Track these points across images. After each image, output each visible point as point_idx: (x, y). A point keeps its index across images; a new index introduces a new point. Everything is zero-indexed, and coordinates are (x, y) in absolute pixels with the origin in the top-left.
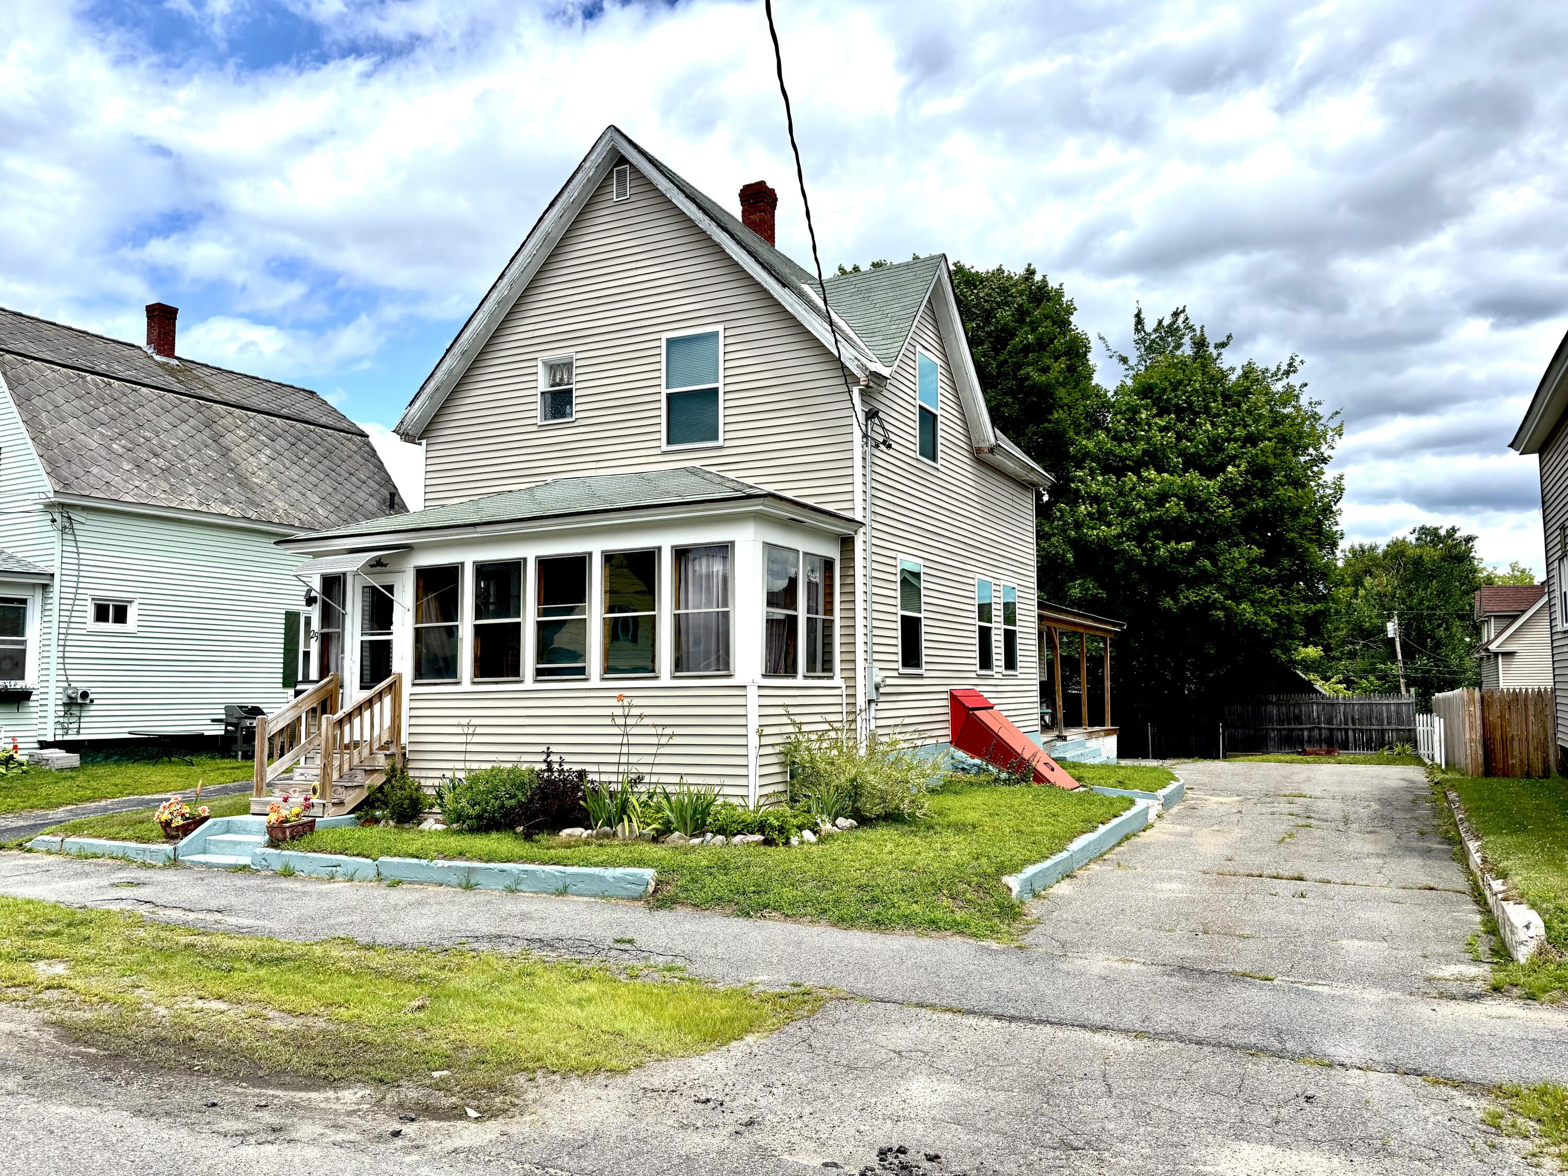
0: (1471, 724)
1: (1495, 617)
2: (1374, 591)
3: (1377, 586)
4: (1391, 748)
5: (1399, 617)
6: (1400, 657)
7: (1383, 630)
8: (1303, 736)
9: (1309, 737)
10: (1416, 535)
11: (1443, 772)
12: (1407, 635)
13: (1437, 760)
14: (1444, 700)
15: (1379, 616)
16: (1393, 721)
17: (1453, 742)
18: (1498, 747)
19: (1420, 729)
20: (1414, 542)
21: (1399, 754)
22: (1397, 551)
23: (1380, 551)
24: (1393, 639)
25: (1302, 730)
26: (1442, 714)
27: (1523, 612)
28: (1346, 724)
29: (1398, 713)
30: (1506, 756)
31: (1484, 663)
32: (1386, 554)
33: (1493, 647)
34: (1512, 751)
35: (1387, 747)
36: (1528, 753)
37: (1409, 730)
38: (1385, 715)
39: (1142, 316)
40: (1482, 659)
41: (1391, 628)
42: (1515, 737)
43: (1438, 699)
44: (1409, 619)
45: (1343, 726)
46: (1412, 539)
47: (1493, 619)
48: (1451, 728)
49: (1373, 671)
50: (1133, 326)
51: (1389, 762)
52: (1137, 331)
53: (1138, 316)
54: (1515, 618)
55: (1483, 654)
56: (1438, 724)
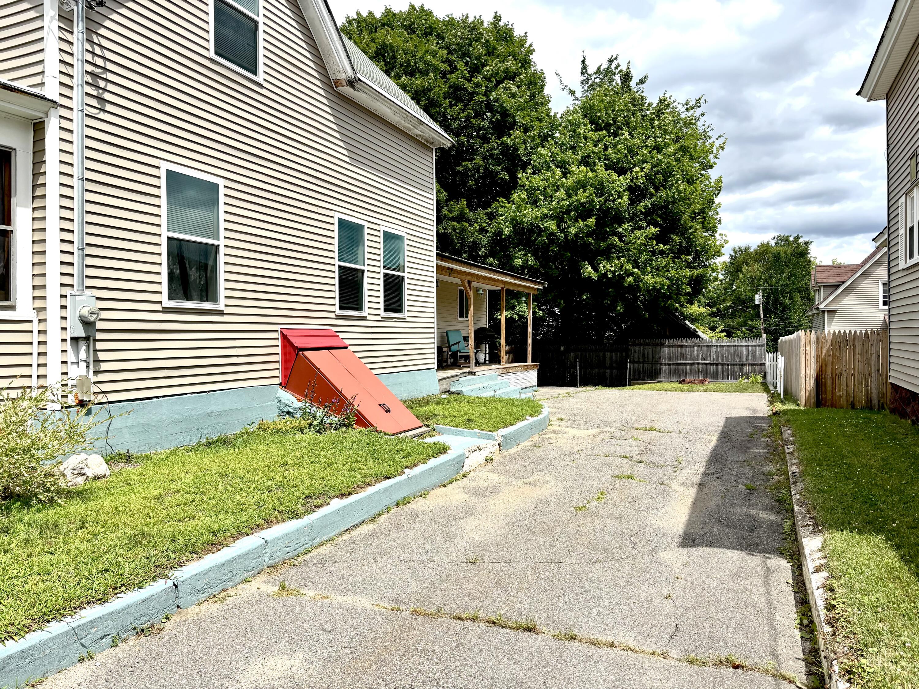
0: (806, 361)
1: (824, 286)
2: (748, 275)
3: (750, 272)
4: (747, 378)
5: (763, 291)
6: (762, 317)
7: (753, 300)
8: (686, 369)
9: (691, 370)
10: (775, 241)
11: (782, 402)
12: (767, 303)
13: (778, 389)
14: (786, 342)
15: (751, 290)
16: (750, 358)
17: (791, 375)
18: (829, 381)
19: (768, 364)
20: (774, 245)
21: (753, 382)
22: (764, 249)
23: (752, 250)
24: (759, 305)
25: (685, 364)
26: (784, 354)
27: (843, 282)
28: (717, 360)
29: (754, 352)
30: (834, 389)
31: (814, 319)
32: (756, 252)
33: (822, 307)
34: (840, 385)
35: (744, 377)
36: (854, 386)
37: (761, 365)
38: (744, 353)
39: (587, 62)
40: (813, 316)
41: (758, 298)
42: (843, 372)
43: (782, 342)
44: (769, 293)
45: (715, 362)
46: (773, 243)
47: (822, 288)
48: (790, 365)
49: (745, 325)
50: (580, 70)
51: (744, 390)
52: (583, 73)
53: (583, 62)
54: (837, 286)
55: (815, 312)
56: (781, 360)
